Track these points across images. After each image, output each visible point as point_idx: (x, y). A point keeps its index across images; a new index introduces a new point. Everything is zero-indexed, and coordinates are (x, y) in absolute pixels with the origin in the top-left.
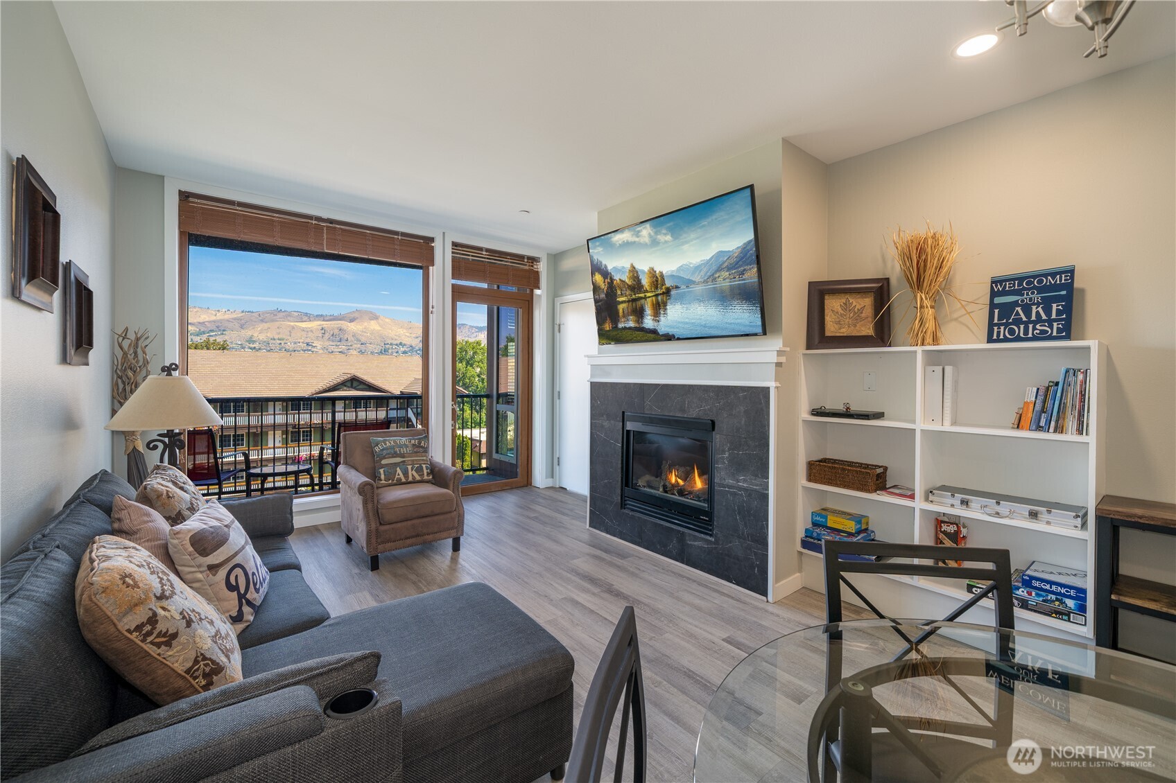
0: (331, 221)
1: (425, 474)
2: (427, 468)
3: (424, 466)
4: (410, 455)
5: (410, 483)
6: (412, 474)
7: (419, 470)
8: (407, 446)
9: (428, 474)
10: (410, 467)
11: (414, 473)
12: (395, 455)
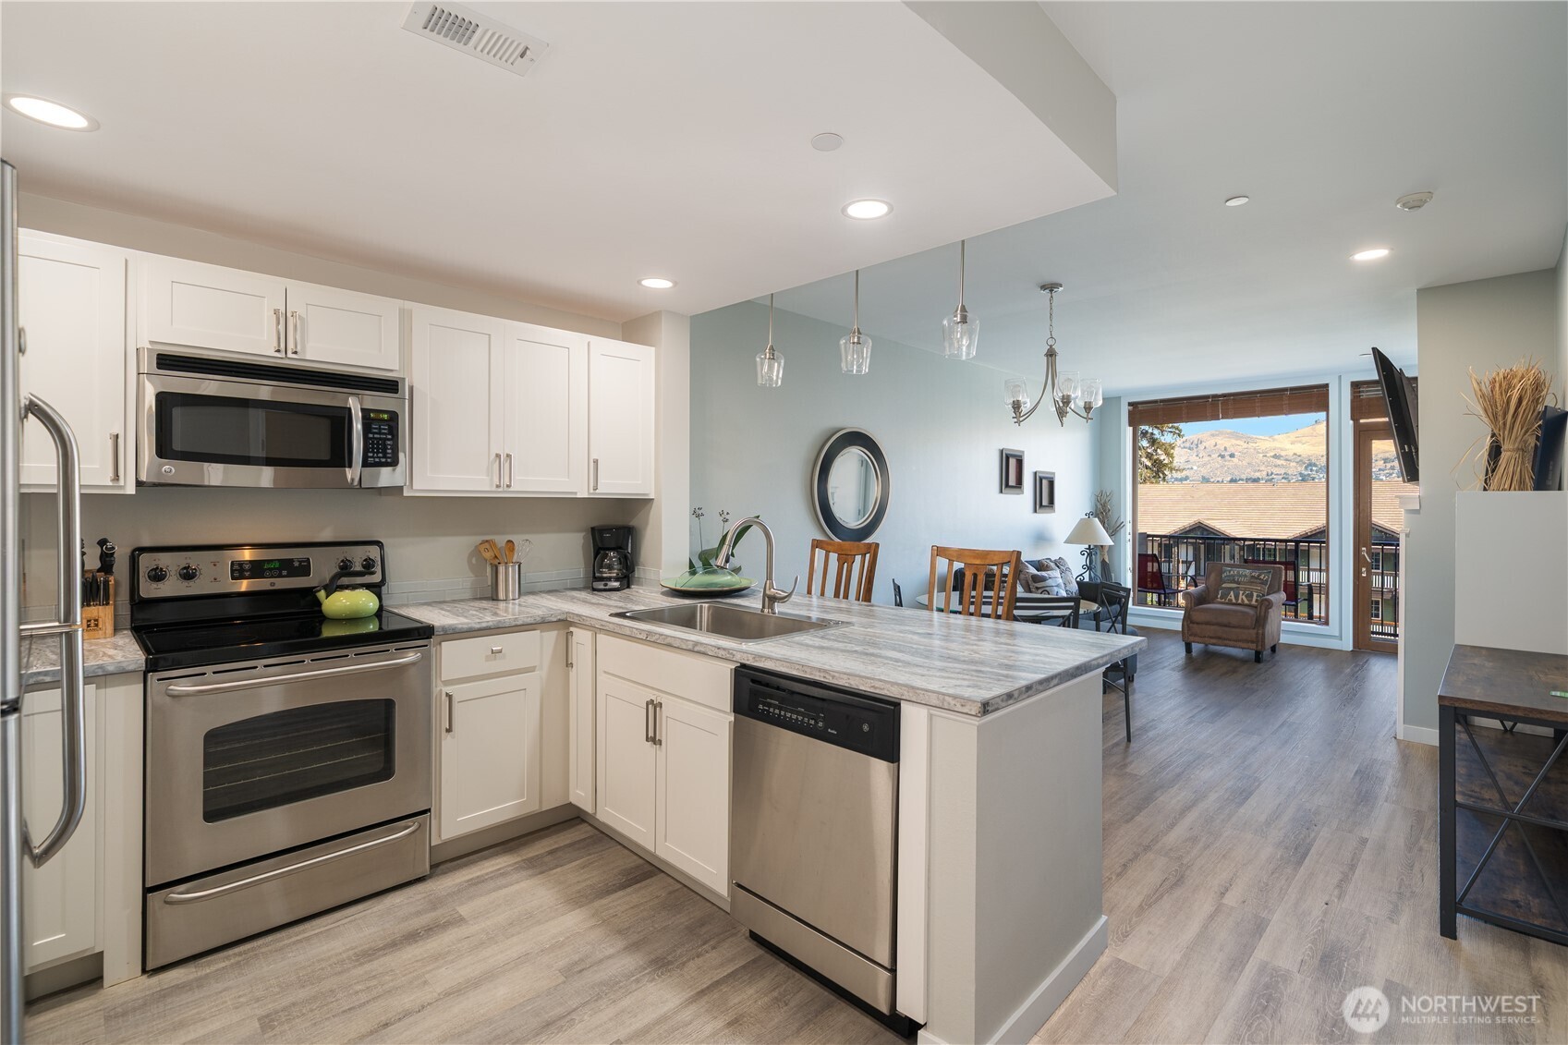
0: (1224, 395)
1: (1254, 600)
2: (1257, 596)
3: (1255, 594)
4: (1245, 583)
5: (1239, 604)
6: (1242, 598)
7: (1250, 596)
8: (1245, 576)
9: (1257, 601)
10: (1241, 592)
11: (1244, 597)
12: (1234, 582)
